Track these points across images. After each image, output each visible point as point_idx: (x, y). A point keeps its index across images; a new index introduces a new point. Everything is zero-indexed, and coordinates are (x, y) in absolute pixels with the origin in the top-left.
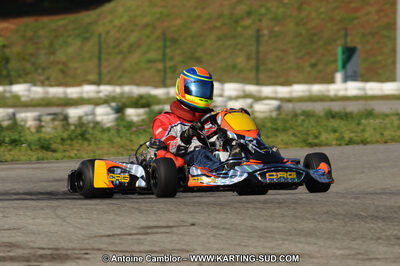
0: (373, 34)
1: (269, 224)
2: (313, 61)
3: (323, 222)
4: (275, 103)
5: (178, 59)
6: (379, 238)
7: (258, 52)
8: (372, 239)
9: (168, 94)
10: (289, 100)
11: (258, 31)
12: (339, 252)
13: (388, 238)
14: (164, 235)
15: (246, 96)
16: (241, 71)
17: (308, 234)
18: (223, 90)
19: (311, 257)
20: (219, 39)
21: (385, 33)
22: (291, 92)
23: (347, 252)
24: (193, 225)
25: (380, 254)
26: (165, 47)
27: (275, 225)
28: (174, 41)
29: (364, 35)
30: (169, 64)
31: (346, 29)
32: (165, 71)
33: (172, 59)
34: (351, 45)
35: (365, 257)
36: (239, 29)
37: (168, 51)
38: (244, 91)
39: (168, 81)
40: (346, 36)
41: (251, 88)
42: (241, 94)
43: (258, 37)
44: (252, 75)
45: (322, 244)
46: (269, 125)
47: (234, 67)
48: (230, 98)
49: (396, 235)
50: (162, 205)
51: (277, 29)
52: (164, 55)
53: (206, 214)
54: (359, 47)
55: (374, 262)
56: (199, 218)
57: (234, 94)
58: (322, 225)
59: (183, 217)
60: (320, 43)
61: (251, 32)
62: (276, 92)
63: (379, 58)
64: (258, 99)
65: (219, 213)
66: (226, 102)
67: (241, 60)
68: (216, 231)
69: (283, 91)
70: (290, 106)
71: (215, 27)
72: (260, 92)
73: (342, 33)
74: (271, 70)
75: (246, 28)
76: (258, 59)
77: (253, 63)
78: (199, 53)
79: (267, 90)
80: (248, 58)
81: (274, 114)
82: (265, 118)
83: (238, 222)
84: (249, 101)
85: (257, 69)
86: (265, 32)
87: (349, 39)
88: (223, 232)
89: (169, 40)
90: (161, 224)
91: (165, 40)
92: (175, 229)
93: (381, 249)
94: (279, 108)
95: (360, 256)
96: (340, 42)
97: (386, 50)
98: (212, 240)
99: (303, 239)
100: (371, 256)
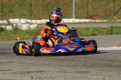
0: (66, 4)
1: (35, 62)
2: (48, 12)
3: (52, 61)
4: (36, 25)
5: (6, 12)
6: (69, 66)
7: (31, 10)
8: (67, 66)
9: (3, 22)
10: (41, 24)
11: (31, 3)
12: (57, 70)
13: (72, 66)
14: (3, 66)
15: (27, 23)
16: (26, 15)
17: (48, 65)
18: (20, 21)
19: (48, 72)
20: (19, 6)
21: (69, 4)
22: (41, 22)
23: (59, 70)
24: (12, 62)
25: (69, 71)
26: (2, 8)
27: (37, 62)
28: (5, 6)
29: (63, 5)
30: (4, 13)
31: (58, 3)
32: (2, 15)
33: (4, 12)
34: (59, 7)
35: (65, 72)
36: (25, 3)
37: (3, 9)
38: (27, 21)
39: (4, 18)
40: (58, 5)
41: (29, 21)
42: (26, 22)
43: (31, 5)
44: (29, 17)
45: (52, 68)
46: (35, 32)
47: (24, 14)
48: (23, 24)
49: (74, 65)
50: (3, 56)
51: (37, 3)
52: (2, 11)
53: (16, 59)
54: (62, 8)
55: (68, 73)
56: (14, 60)
57: (24, 22)
58: (52, 62)
59: (9, 60)
60: (50, 7)
61: (29, 4)
62: (36, 22)
63: (68, 11)
64: (31, 24)
65: (20, 59)
66: (21, 25)
67: (26, 12)
68: (19, 64)
69: (39, 22)
70: (41, 26)
71: (18, 2)
72: (32, 22)
73: (57, 4)
74: (35, 15)
75: (27, 2)
76: (31, 12)
77: (29, 13)
78: (13, 10)
79: (34, 21)
80: (28, 11)
81: (36, 29)
82: (34, 30)
83: (26, 61)
84: (28, 24)
85: (31, 15)
86: (33, 4)
87: (59, 6)
88: (21, 64)
89: (4, 6)
90: (2, 62)
91: (2, 6)
92: (6, 64)
93: (70, 69)
94: (38, 27)
95: (63, 72)
96: (56, 7)
97: (70, 9)
98: (18, 67)
99: (46, 66)
100: (67, 72)
